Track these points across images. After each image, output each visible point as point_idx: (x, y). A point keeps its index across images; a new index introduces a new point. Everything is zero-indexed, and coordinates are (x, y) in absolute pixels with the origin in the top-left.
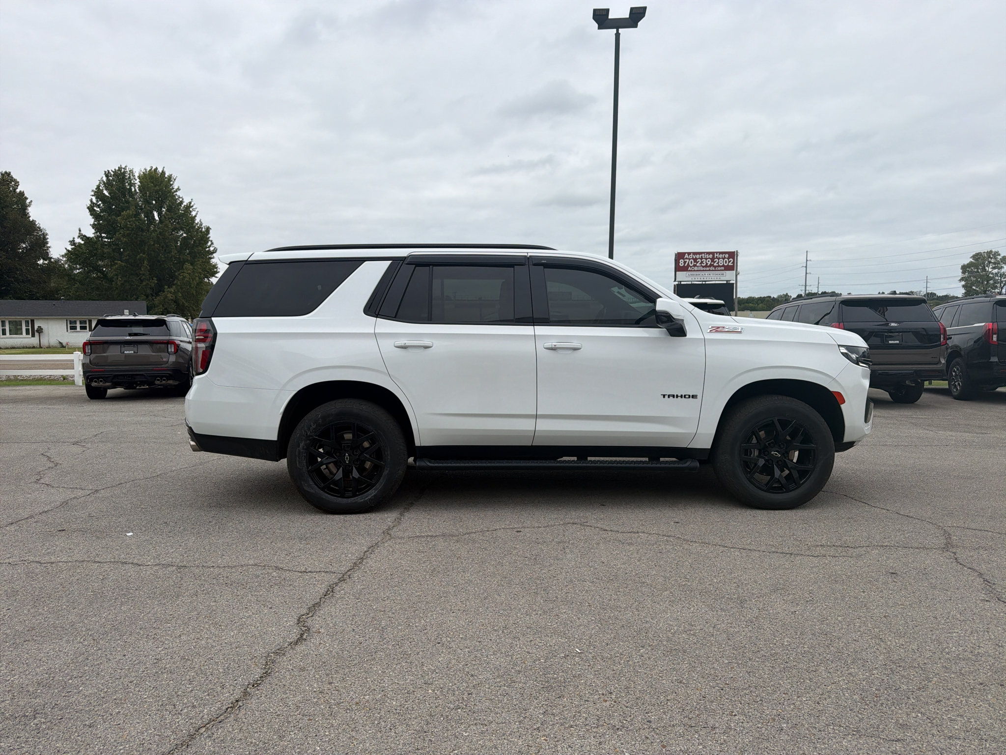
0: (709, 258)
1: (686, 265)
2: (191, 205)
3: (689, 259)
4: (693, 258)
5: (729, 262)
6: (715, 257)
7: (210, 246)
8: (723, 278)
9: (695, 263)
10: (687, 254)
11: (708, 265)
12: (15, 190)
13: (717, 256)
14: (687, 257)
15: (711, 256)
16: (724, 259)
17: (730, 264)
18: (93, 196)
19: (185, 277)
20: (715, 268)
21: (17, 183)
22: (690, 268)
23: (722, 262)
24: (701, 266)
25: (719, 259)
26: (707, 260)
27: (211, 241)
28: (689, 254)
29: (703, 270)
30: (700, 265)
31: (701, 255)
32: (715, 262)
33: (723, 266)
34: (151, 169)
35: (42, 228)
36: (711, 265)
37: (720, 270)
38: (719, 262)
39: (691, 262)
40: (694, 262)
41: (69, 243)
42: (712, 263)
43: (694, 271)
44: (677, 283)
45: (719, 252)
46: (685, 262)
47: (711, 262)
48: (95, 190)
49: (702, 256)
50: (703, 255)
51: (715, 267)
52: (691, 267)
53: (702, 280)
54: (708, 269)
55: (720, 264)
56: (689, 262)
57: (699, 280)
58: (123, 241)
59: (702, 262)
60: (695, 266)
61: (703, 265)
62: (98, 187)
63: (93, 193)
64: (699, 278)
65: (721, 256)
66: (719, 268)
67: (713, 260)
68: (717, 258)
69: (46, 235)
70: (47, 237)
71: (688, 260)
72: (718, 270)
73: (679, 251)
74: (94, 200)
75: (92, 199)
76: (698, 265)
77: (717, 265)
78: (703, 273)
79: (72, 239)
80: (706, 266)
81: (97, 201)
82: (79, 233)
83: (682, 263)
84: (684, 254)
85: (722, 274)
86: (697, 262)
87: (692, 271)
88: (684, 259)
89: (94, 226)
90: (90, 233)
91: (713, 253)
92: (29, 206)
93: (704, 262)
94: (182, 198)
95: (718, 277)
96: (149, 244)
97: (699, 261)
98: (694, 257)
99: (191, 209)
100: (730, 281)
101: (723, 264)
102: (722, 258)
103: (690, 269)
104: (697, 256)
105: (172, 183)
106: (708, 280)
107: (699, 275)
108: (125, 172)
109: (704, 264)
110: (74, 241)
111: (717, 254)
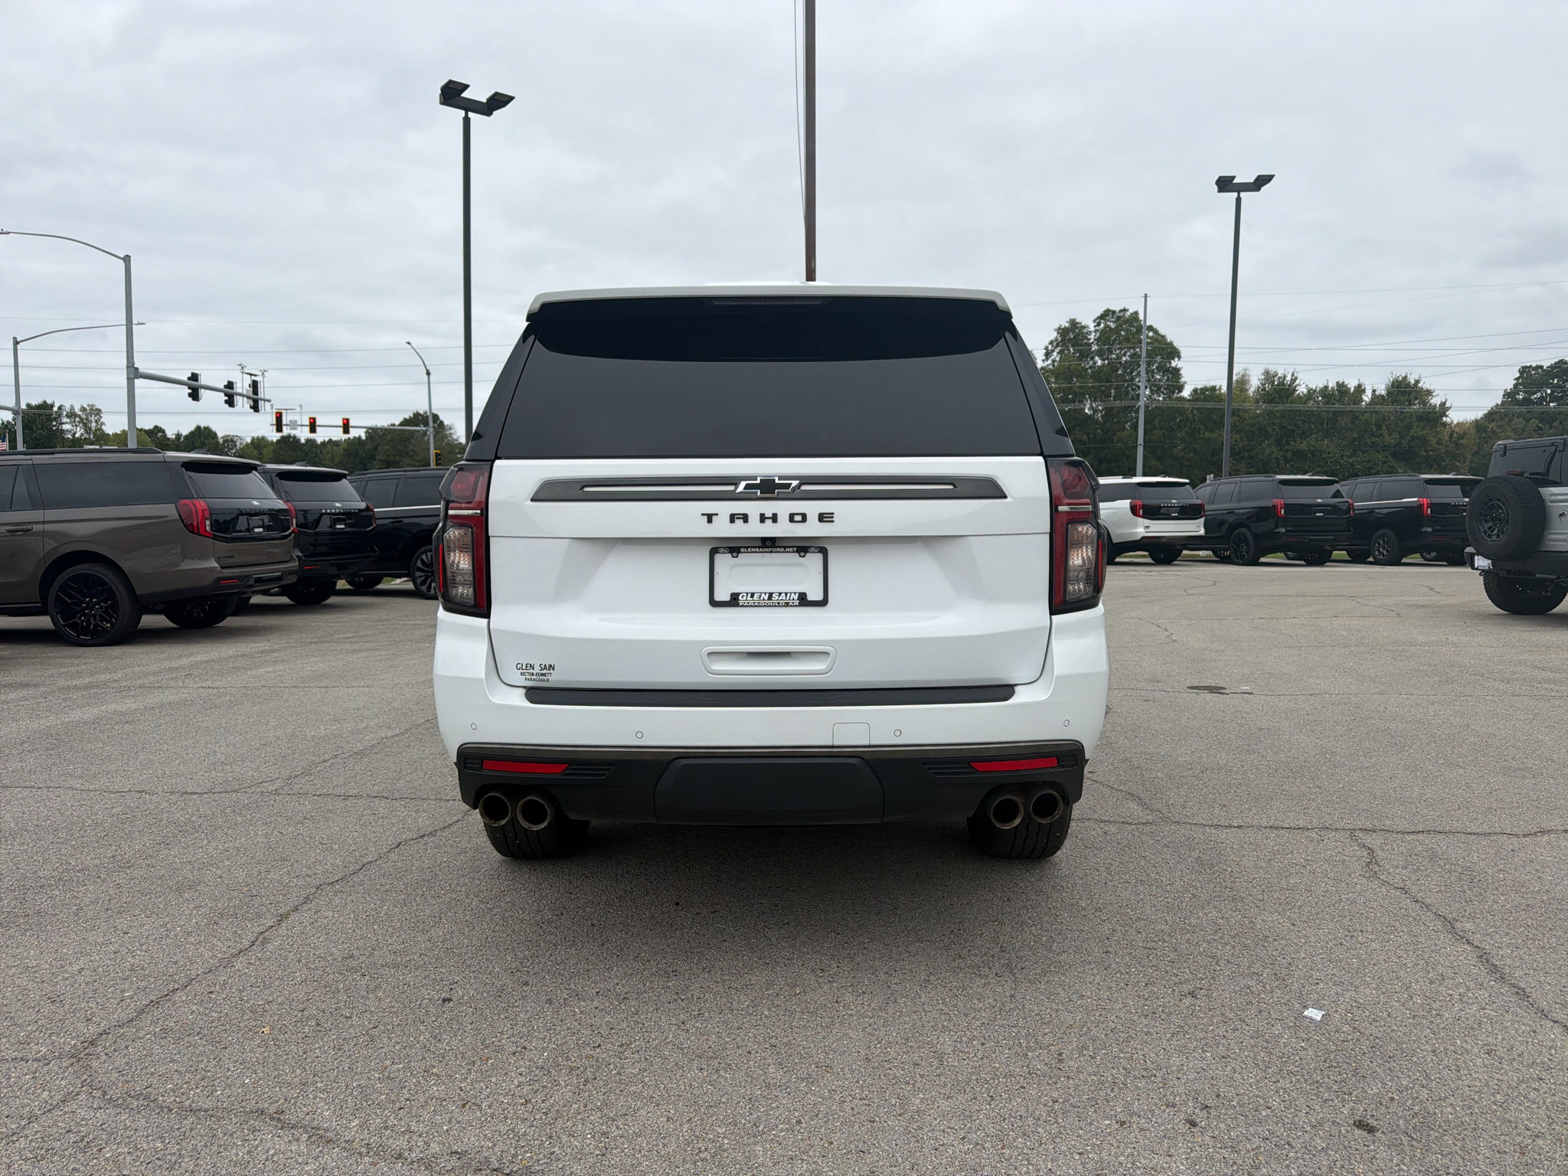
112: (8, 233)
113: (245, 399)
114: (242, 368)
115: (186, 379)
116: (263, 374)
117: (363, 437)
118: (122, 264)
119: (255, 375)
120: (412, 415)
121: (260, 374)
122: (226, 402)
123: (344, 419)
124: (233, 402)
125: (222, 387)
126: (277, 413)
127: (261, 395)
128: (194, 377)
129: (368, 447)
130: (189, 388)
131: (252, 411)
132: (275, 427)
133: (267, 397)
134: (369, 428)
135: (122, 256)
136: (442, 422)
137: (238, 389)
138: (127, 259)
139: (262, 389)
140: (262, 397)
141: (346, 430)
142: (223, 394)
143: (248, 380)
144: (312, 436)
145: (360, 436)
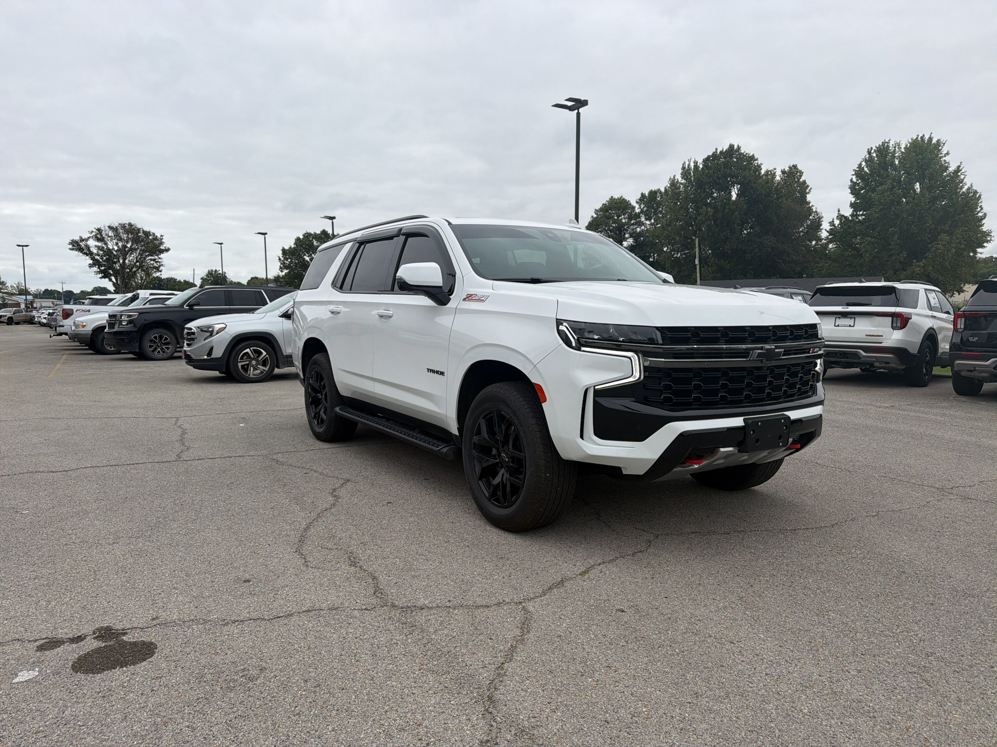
2: (960, 169)
7: (979, 212)
12: (799, 180)
18: (853, 175)
19: (938, 249)
21: (801, 173)
27: (981, 206)
34: (917, 138)
35: (818, 212)
41: (829, 224)
48: (856, 169)
58: (875, 217)
62: (860, 165)
63: (854, 173)
69: (822, 218)
70: (822, 219)
74: (854, 180)
75: (852, 178)
79: (831, 220)
81: (857, 180)
82: (838, 214)
89: (852, 205)
90: (848, 212)
92: (809, 193)
94: (948, 163)
96: (902, 217)
99: (959, 174)
105: (940, 148)
108: (888, 147)
110: (833, 221)
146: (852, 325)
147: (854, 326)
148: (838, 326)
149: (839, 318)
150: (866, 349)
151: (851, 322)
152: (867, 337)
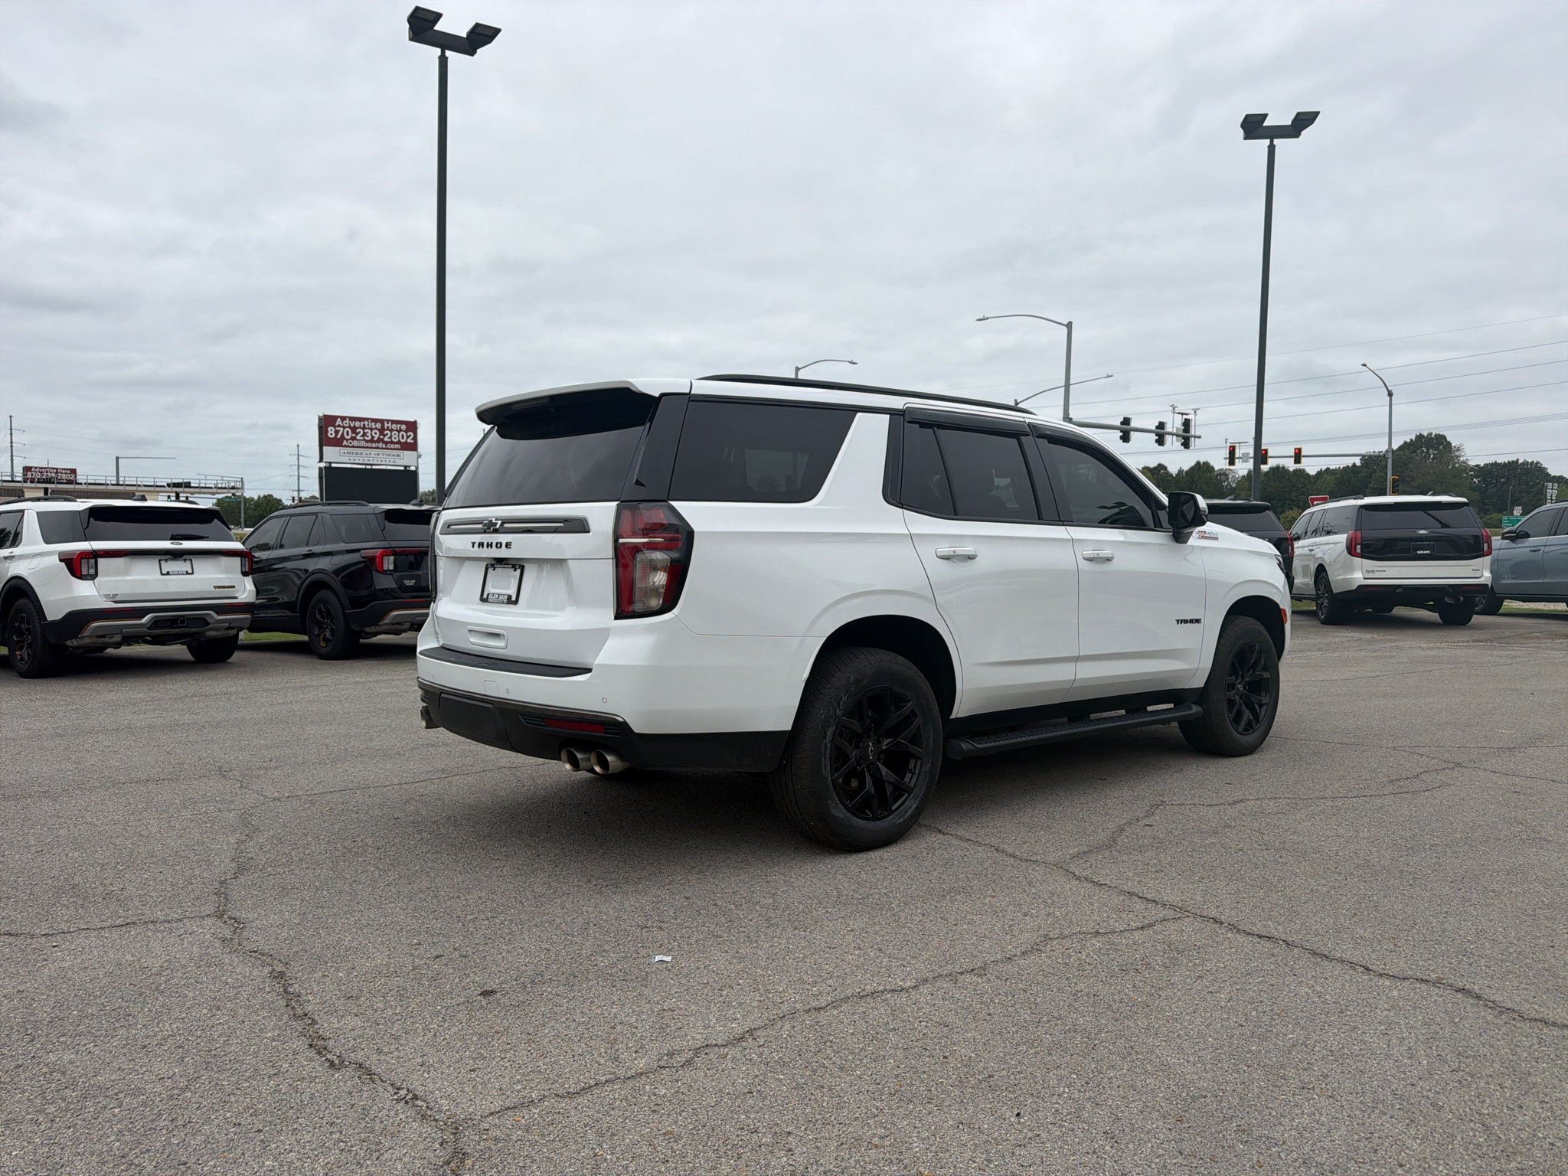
0: (376, 428)
1: (339, 436)
3: (344, 427)
4: (350, 427)
5: (408, 437)
6: (386, 428)
8: (398, 462)
9: (354, 435)
10: (339, 419)
11: (375, 439)
13: (388, 427)
14: (341, 423)
15: (379, 425)
16: (399, 431)
17: (409, 441)
20: (386, 445)
22: (345, 441)
23: (396, 436)
24: (364, 440)
25: (391, 431)
26: (374, 431)
28: (343, 418)
29: (368, 447)
30: (362, 438)
31: (362, 423)
32: (385, 435)
33: (399, 442)
36: (379, 440)
37: (394, 449)
38: (391, 436)
39: (348, 432)
40: (352, 433)
42: (381, 437)
43: (353, 447)
44: (323, 465)
45: (391, 421)
46: (337, 432)
47: (380, 435)
49: (364, 425)
50: (366, 423)
51: (386, 443)
52: (347, 440)
53: (366, 462)
54: (374, 445)
55: (394, 440)
56: (343, 433)
57: (361, 462)
59: (365, 434)
60: (353, 439)
61: (366, 438)
64: (362, 459)
65: (394, 426)
66: (393, 446)
67: (382, 431)
68: (388, 429)
71: (341, 429)
72: (391, 449)
73: (326, 414)
76: (358, 437)
77: (389, 440)
78: (368, 451)
80: (372, 441)
83: (332, 432)
84: (335, 418)
85: (398, 456)
86: (357, 434)
87: (349, 446)
88: (335, 427)
91: (382, 421)
93: (368, 434)
95: (392, 460)
97: (360, 432)
98: (352, 425)
100: (409, 467)
101: (399, 440)
102: (397, 430)
103: (345, 443)
104: (357, 424)
106: (375, 462)
107: (361, 454)
109: (368, 437)
111: (388, 423)
112: (988, 318)
113: (1175, 437)
114: (1174, 408)
115: (1119, 424)
116: (1195, 412)
117: (1358, 463)
118: (1065, 330)
119: (1187, 414)
120: (1414, 438)
121: (1193, 412)
122: (1157, 441)
123: (1295, 449)
124: (1163, 441)
125: (1153, 428)
126: (1230, 447)
127: (1192, 432)
128: (1126, 421)
129: (1363, 474)
130: (1121, 432)
131: (1182, 447)
132: (1228, 461)
133: (1197, 434)
134: (1363, 456)
135: (1066, 323)
136: (1449, 444)
137: (1169, 428)
138: (1069, 325)
139: (1193, 427)
140: (1193, 434)
141: (1297, 460)
142: (1154, 435)
143: (1179, 421)
144: (1298, 466)
145: (1354, 464)
146: (190, 571)
147: (192, 573)
148: (168, 573)
149: (166, 560)
150: (220, 609)
151: (185, 566)
152: (217, 589)
